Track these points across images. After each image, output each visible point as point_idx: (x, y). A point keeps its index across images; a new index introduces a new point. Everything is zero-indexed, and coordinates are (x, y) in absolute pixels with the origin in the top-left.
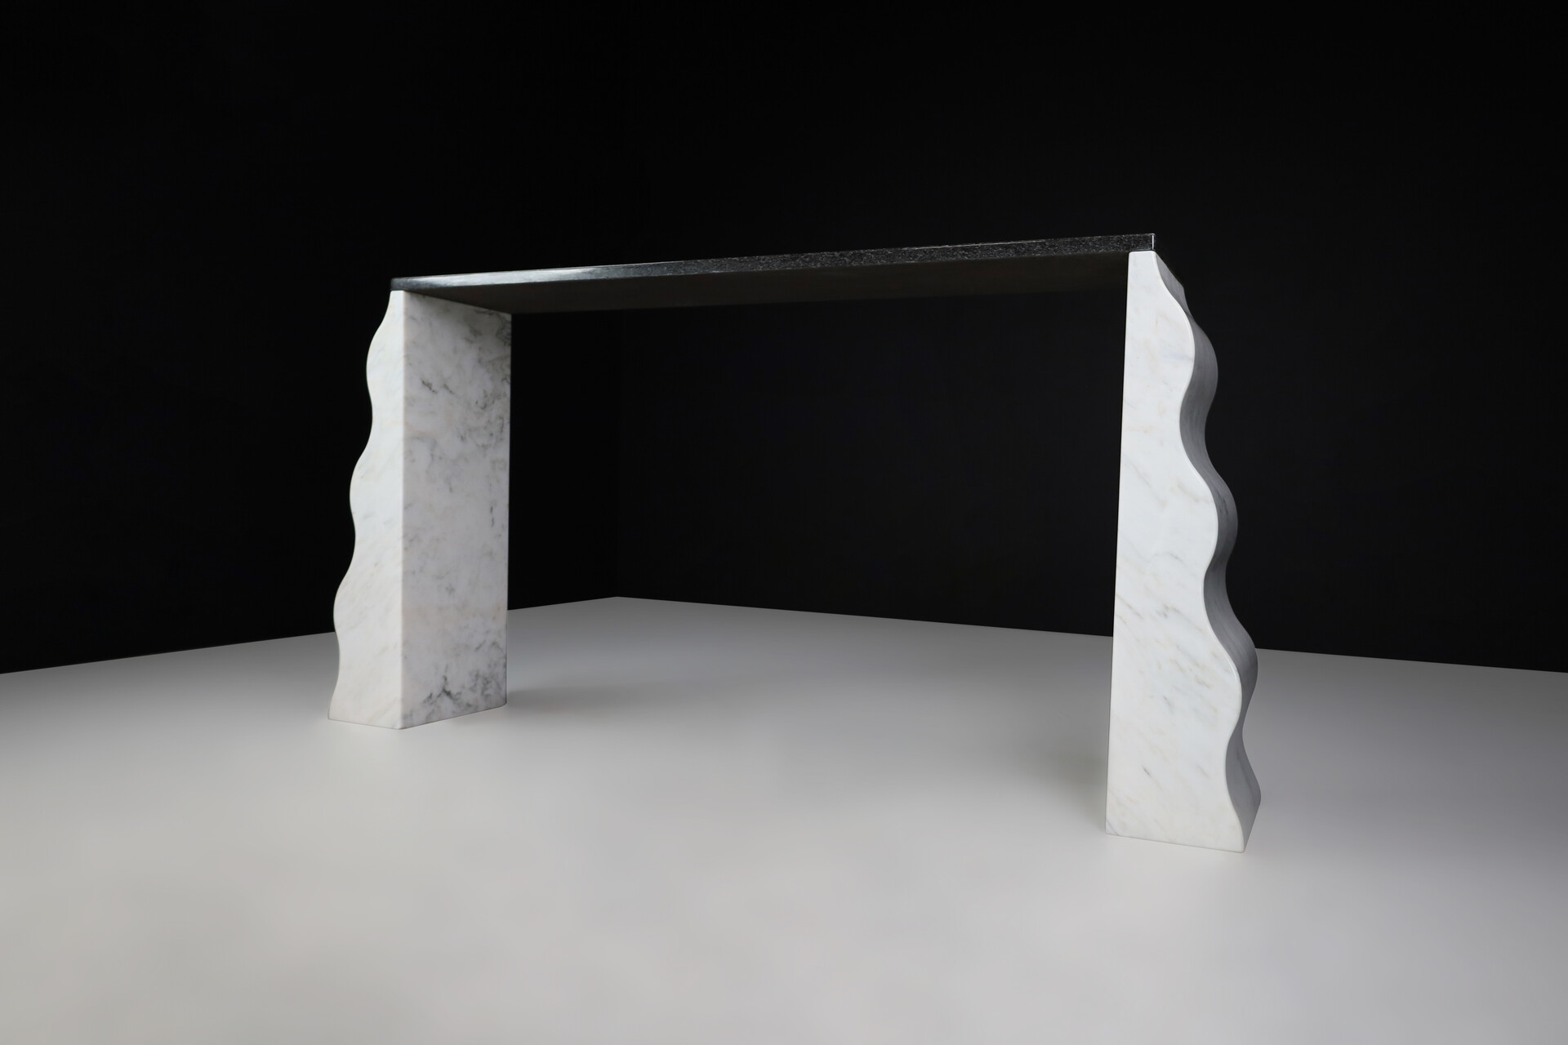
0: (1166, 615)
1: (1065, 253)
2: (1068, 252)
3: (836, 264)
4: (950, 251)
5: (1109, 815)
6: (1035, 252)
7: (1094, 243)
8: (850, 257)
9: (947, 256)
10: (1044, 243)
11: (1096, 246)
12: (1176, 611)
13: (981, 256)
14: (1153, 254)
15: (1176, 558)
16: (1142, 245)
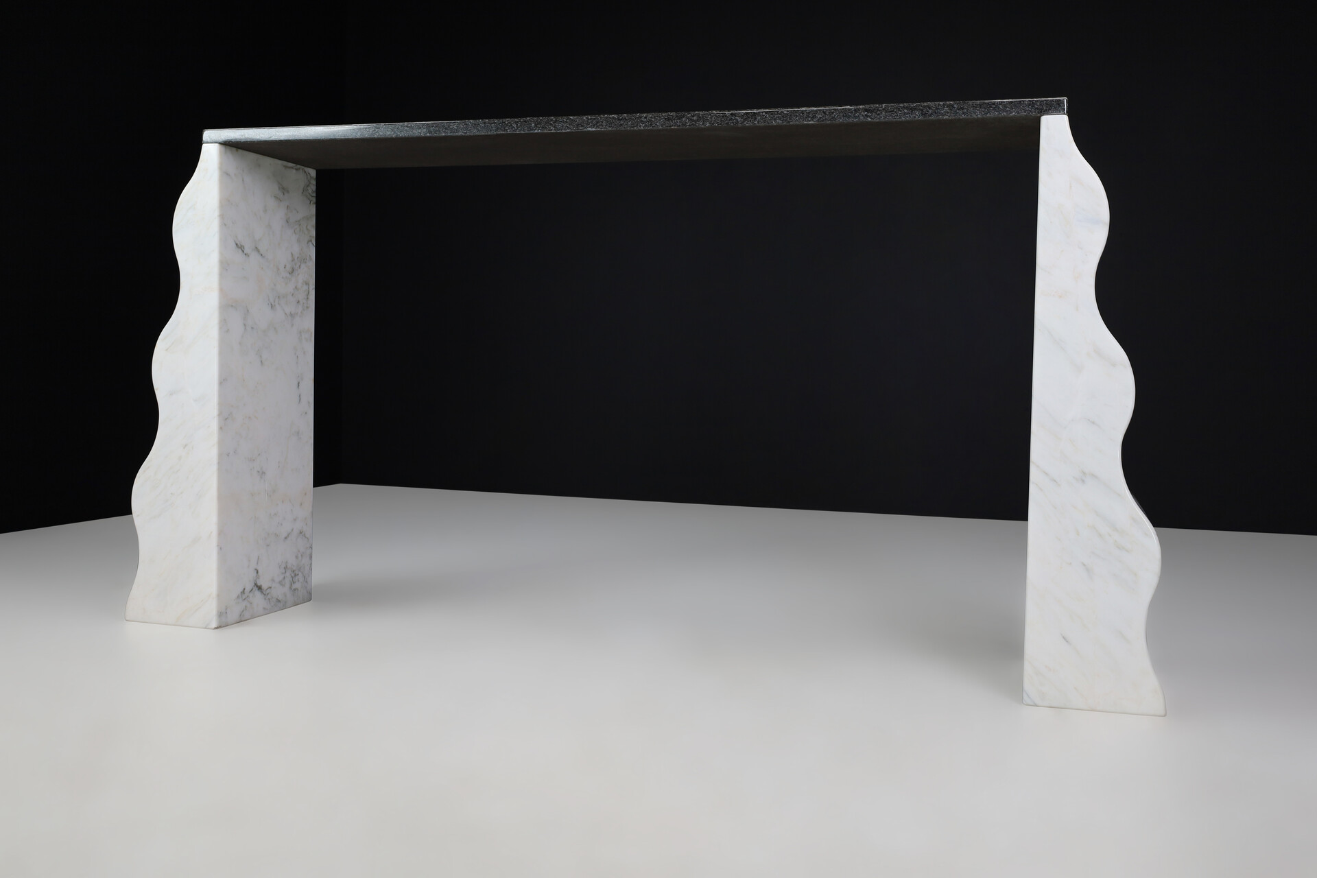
0: (1083, 481)
1: (975, 116)
2: (978, 115)
3: (727, 123)
4: (852, 112)
5: (1027, 685)
6: (942, 115)
7: (1005, 106)
8: (742, 117)
9: (849, 117)
10: (952, 106)
11: (1006, 108)
12: (1094, 476)
13: (885, 118)
14: (1066, 118)
15: (1093, 423)
16: (1053, 109)
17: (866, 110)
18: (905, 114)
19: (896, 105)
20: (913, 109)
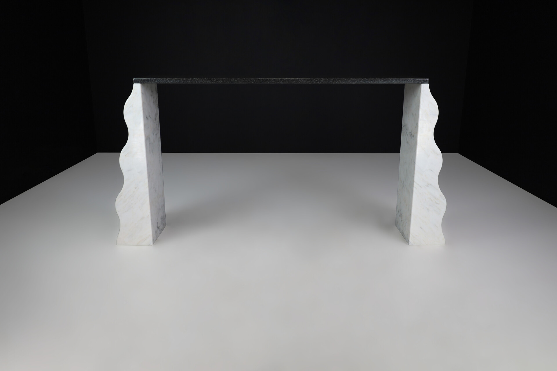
0: (428, 186)
5: (410, 240)
6: (393, 82)
8: (332, 81)
9: (366, 82)
10: (396, 80)
12: (431, 185)
13: (376, 83)
14: (428, 85)
15: (431, 170)
16: (424, 82)
17: (371, 80)
18: (382, 82)
19: (380, 79)
20: (385, 80)
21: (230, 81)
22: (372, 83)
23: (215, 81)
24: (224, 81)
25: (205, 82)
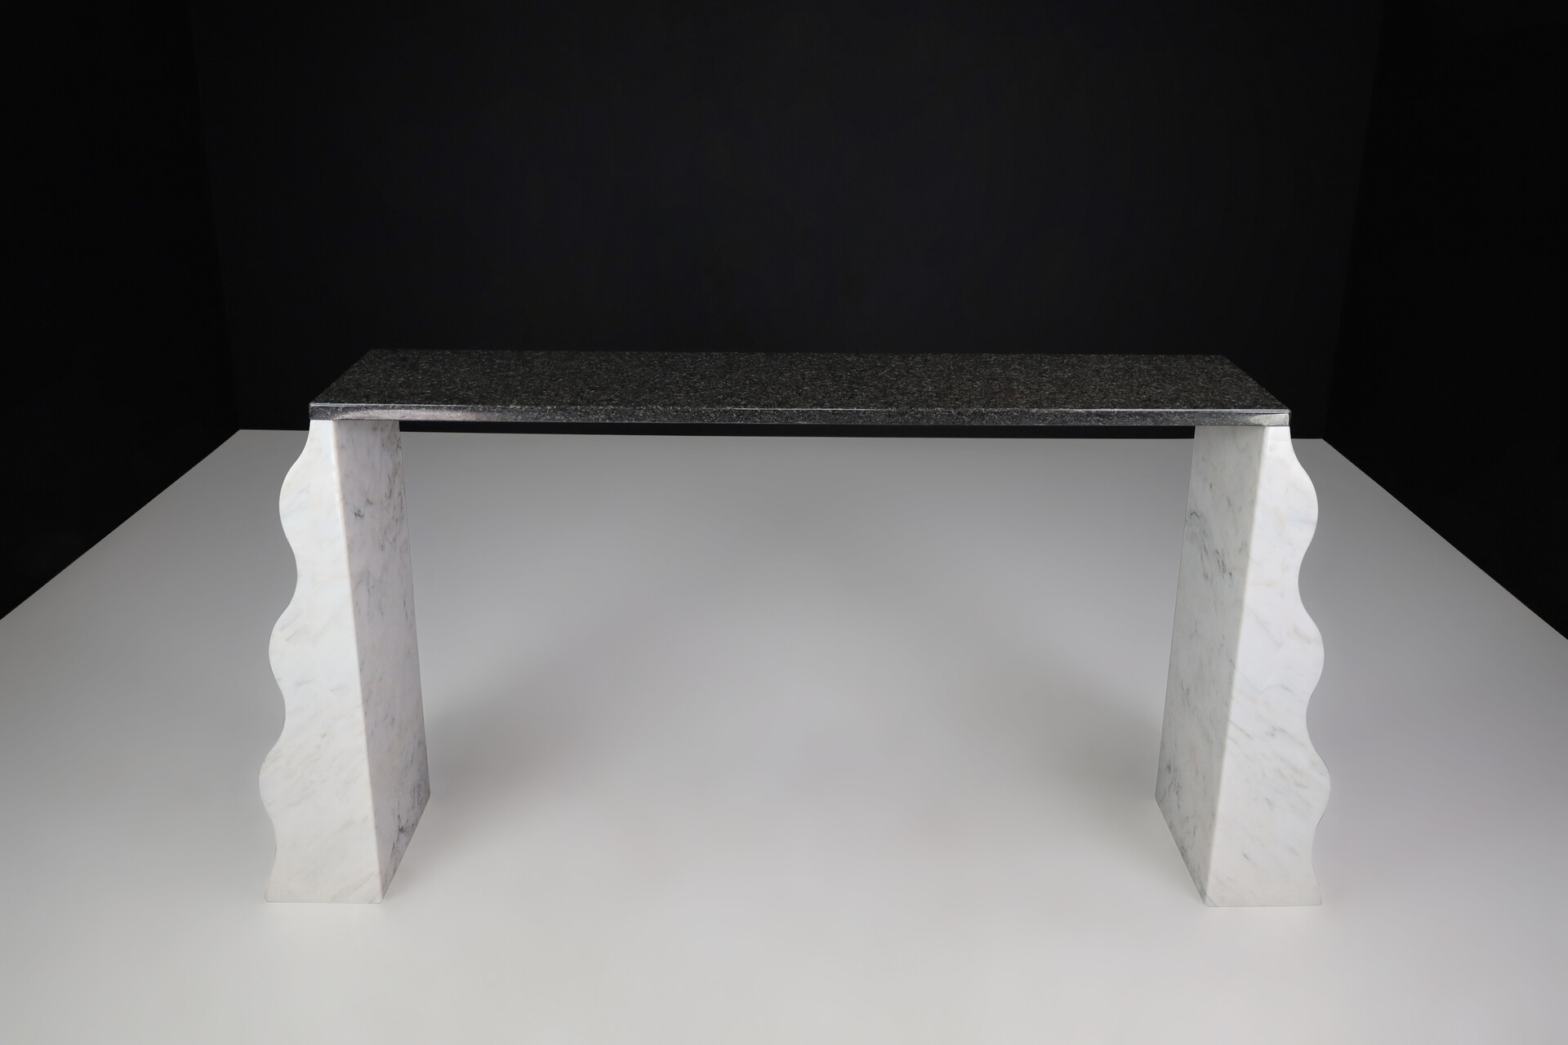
0: (1273, 735)
3: (953, 422)
4: (1083, 417)
9: (1081, 421)
12: (1283, 731)
14: (1289, 428)
15: (1287, 689)
18: (1136, 420)
21: (630, 416)
22: (1101, 424)
23: (580, 416)
24: (612, 415)
25: (548, 417)
